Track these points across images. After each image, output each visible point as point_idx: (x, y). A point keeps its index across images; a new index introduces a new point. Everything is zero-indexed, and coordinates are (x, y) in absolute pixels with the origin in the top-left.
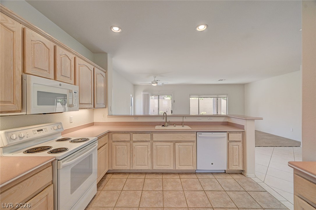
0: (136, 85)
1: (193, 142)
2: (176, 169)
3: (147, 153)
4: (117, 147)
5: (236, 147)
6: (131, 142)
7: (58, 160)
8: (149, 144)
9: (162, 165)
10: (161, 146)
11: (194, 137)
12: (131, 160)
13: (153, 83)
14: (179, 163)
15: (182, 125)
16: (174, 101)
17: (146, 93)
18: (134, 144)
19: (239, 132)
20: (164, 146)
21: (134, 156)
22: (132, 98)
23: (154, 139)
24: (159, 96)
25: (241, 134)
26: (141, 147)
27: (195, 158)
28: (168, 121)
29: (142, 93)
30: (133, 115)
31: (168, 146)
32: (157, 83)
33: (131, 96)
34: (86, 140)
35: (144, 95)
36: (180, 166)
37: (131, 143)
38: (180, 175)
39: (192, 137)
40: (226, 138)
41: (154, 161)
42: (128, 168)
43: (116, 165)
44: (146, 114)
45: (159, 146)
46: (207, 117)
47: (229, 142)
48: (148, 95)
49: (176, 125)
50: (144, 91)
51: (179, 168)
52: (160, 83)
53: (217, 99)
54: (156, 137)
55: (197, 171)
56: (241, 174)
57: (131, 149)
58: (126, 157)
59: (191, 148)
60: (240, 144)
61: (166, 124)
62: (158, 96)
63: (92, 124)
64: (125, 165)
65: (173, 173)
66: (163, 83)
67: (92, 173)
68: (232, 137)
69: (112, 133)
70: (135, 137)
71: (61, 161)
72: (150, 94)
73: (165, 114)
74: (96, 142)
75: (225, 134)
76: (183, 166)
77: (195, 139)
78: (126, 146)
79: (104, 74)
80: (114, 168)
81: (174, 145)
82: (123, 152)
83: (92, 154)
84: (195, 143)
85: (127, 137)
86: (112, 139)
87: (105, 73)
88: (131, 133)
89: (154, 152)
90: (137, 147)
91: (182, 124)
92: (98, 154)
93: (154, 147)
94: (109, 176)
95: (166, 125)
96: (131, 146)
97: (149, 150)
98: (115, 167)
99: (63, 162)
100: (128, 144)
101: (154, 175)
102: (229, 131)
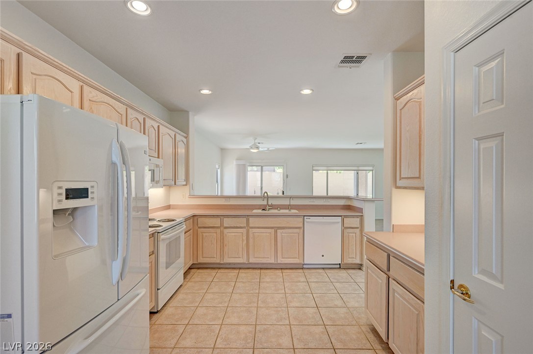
0: (224, 149)
1: (299, 228)
2: (278, 262)
3: (241, 242)
4: (204, 234)
5: (352, 236)
6: (222, 228)
7: (158, 233)
8: (244, 231)
9: (259, 258)
10: (258, 234)
11: (301, 222)
12: (222, 251)
13: (251, 148)
14: (282, 255)
15: (289, 209)
16: (287, 176)
17: (242, 162)
18: (226, 231)
19: (357, 216)
20: (263, 234)
21: (226, 245)
22: (219, 171)
23: (251, 225)
24: (262, 167)
25: (358, 219)
26: (233, 234)
27: (301, 248)
28: (270, 203)
29: (235, 162)
30: (219, 194)
31: (268, 234)
32: (258, 148)
33: (217, 167)
34: (173, 220)
35: (238, 166)
36: (283, 258)
37: (222, 230)
38: (283, 270)
39: (298, 222)
40: (340, 224)
41: (251, 252)
42: (218, 261)
43: (203, 258)
44: (241, 194)
45: (257, 234)
46: (323, 199)
47: (344, 228)
48: (244, 165)
49: (280, 209)
50: (237, 160)
51: (281, 261)
52: (263, 148)
53: (358, 173)
54: (253, 222)
55: (304, 266)
56: (360, 269)
57: (222, 238)
58: (215, 247)
59: (297, 236)
60: (358, 231)
61: (268, 207)
62: (260, 167)
63: (168, 207)
64: (215, 258)
65: (274, 268)
66: (268, 149)
67: (180, 257)
68: (349, 222)
69: (197, 217)
70: (227, 222)
71: (161, 234)
72: (248, 164)
73: (266, 194)
74: (183, 224)
75: (339, 219)
76: (287, 258)
77: (301, 225)
78: (215, 234)
79: (185, 140)
80: (199, 261)
81: (276, 232)
82: (211, 241)
83: (180, 236)
84: (302, 230)
85: (216, 222)
86: (197, 225)
87: (186, 138)
88: (222, 218)
89: (251, 240)
90: (230, 234)
91: (289, 207)
92: (185, 239)
93: (251, 235)
94: (193, 271)
95: (267, 209)
96: (222, 233)
97: (245, 238)
98: (201, 260)
99: (162, 235)
100: (218, 231)
101: (251, 270)
102: (344, 216)
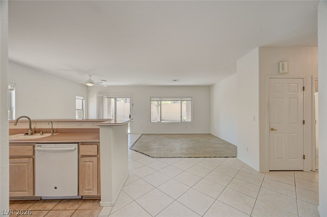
1: (29, 157)
16: (133, 105)
17: (101, 95)
25: (96, 147)
29: (96, 95)
40: (76, 152)
46: (90, 123)
47: (80, 157)
48: (103, 97)
49: (43, 133)
50: (99, 93)
60: (95, 159)
61: (30, 132)
62: (114, 99)
68: (85, 150)
75: (75, 147)
